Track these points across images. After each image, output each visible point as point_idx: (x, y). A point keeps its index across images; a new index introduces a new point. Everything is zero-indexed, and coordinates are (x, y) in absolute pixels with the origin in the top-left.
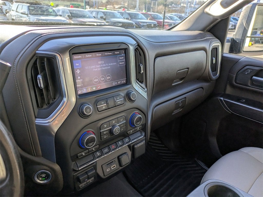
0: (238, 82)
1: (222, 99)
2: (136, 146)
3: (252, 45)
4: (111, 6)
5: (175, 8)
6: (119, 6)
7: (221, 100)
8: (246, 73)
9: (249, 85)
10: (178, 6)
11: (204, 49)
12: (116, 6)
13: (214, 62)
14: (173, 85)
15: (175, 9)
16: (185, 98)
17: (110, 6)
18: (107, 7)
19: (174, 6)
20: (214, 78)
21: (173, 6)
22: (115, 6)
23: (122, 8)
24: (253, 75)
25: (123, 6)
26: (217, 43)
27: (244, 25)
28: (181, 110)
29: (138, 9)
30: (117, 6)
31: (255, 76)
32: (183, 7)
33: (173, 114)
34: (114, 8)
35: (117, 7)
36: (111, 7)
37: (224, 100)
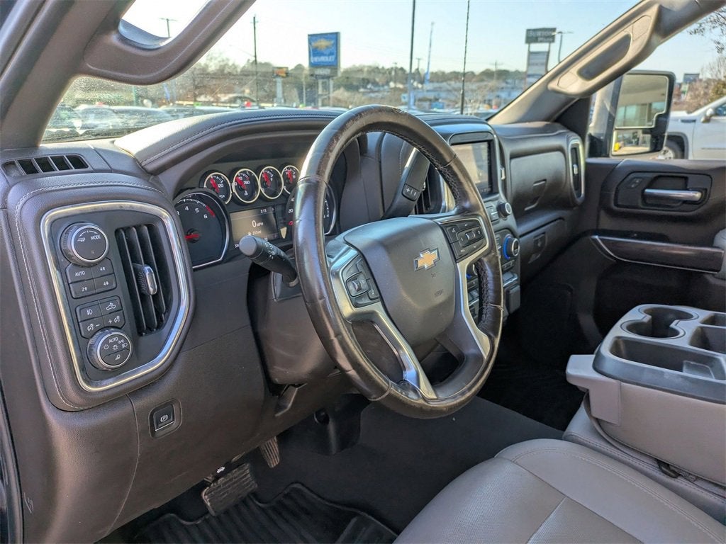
0: (620, 203)
1: (597, 237)
2: (511, 292)
3: (620, 148)
4: (208, 97)
5: (376, 94)
6: (231, 95)
7: (595, 241)
8: (633, 186)
9: (640, 205)
10: (382, 89)
11: (560, 149)
12: (223, 95)
13: (576, 172)
14: (526, 209)
15: (377, 96)
16: (544, 233)
17: (206, 97)
18: (198, 99)
19: (372, 87)
20: (579, 200)
21: (370, 89)
22: (219, 95)
23: (239, 101)
24: (644, 186)
25: (240, 95)
26: (575, 140)
27: (606, 109)
28: (538, 256)
29: (283, 101)
30: (225, 96)
31: (649, 187)
32: (395, 89)
33: (529, 262)
34: (217, 101)
35: (224, 98)
36: (210, 98)
37: (601, 239)
